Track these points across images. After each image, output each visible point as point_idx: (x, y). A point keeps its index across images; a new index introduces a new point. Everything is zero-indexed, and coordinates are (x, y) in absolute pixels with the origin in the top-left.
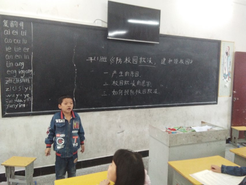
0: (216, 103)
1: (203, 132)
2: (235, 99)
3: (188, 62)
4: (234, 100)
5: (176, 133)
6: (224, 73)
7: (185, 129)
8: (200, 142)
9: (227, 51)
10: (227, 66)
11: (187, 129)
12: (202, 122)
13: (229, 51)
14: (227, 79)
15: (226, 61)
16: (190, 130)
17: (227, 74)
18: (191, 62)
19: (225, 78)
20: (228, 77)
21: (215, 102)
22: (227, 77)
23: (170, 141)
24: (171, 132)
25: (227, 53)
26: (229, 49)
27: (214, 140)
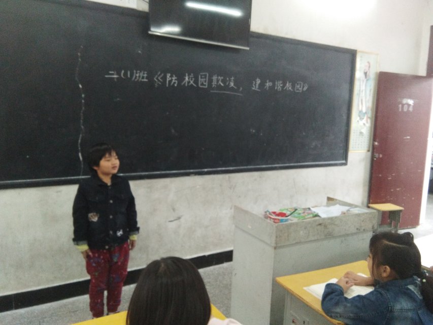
0: (345, 164)
1: (336, 217)
2: (377, 155)
3: (301, 88)
4: (375, 158)
5: (286, 220)
6: (360, 109)
7: (300, 212)
8: (329, 236)
9: (365, 70)
10: (366, 98)
11: (304, 213)
12: (329, 199)
13: (369, 69)
14: (364, 121)
15: (363, 87)
16: (309, 214)
17: (364, 111)
18: (305, 89)
19: (361, 119)
20: (365, 118)
21: (344, 162)
22: (364, 116)
23: (277, 237)
24: (279, 220)
25: (366, 74)
26: (369, 67)
27: (354, 232)
